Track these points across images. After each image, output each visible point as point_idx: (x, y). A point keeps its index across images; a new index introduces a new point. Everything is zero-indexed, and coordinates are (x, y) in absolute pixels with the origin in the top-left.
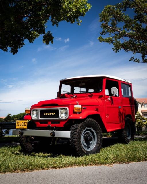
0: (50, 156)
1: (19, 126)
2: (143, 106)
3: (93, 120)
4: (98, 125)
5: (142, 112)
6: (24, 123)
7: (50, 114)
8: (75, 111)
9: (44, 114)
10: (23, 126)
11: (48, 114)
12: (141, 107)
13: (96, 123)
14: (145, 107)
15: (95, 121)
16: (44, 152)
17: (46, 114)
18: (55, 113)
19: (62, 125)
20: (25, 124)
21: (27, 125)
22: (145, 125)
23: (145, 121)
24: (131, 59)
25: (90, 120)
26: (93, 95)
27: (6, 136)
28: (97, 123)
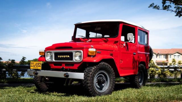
0: (64, 96)
1: (33, 66)
2: (158, 57)
3: (107, 64)
4: (111, 69)
5: (156, 63)
6: (38, 64)
7: (64, 56)
8: (90, 54)
9: (59, 56)
10: (38, 67)
11: (62, 56)
12: (156, 57)
13: (109, 67)
14: (160, 57)
15: (109, 66)
16: (58, 92)
17: (61, 57)
18: (69, 56)
19: (76, 67)
20: (40, 64)
21: (41, 66)
22: (158, 73)
23: (158, 70)
24: (151, 5)
25: (104, 64)
26: (108, 40)
27: (22, 78)
28: (111, 67)
